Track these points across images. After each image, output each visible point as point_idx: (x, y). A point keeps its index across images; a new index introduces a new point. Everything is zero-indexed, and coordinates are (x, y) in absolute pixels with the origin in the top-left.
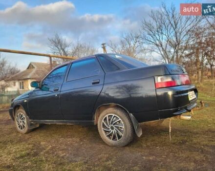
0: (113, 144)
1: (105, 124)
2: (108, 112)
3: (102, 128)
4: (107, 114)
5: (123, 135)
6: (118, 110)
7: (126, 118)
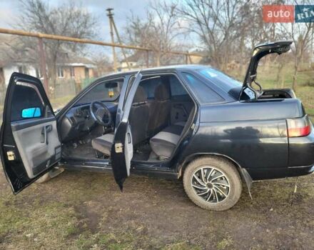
0: (210, 207)
1: (198, 180)
2: (204, 163)
3: (192, 185)
4: (202, 165)
5: (227, 196)
6: (222, 162)
7: (234, 173)
